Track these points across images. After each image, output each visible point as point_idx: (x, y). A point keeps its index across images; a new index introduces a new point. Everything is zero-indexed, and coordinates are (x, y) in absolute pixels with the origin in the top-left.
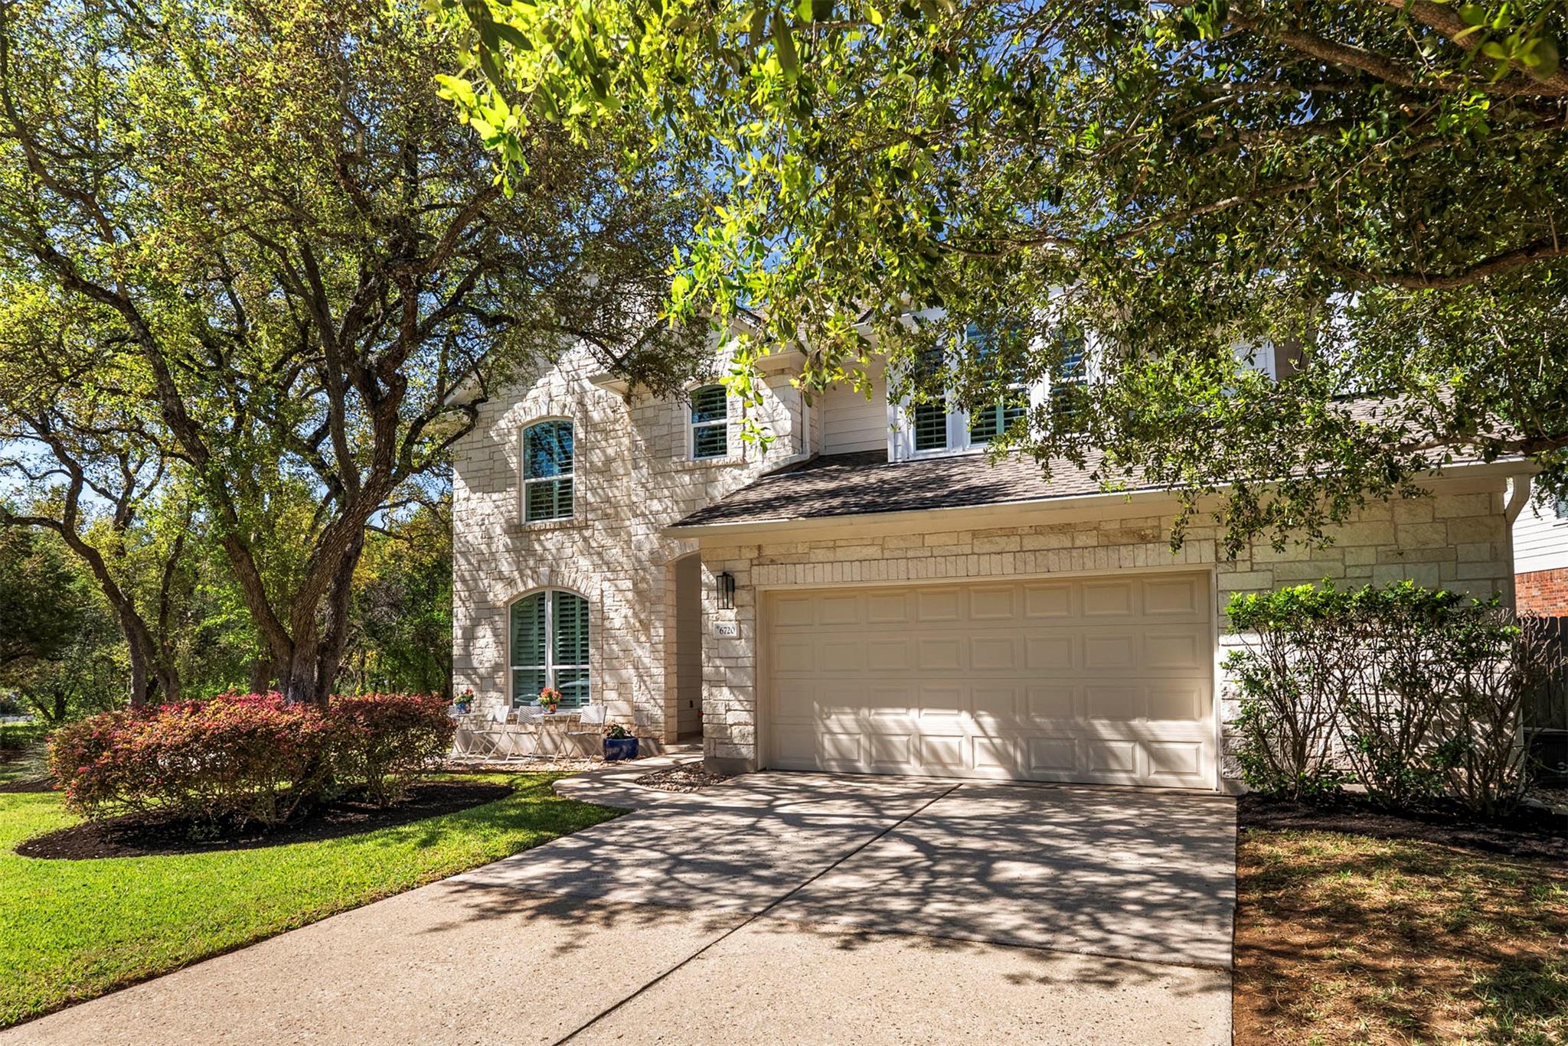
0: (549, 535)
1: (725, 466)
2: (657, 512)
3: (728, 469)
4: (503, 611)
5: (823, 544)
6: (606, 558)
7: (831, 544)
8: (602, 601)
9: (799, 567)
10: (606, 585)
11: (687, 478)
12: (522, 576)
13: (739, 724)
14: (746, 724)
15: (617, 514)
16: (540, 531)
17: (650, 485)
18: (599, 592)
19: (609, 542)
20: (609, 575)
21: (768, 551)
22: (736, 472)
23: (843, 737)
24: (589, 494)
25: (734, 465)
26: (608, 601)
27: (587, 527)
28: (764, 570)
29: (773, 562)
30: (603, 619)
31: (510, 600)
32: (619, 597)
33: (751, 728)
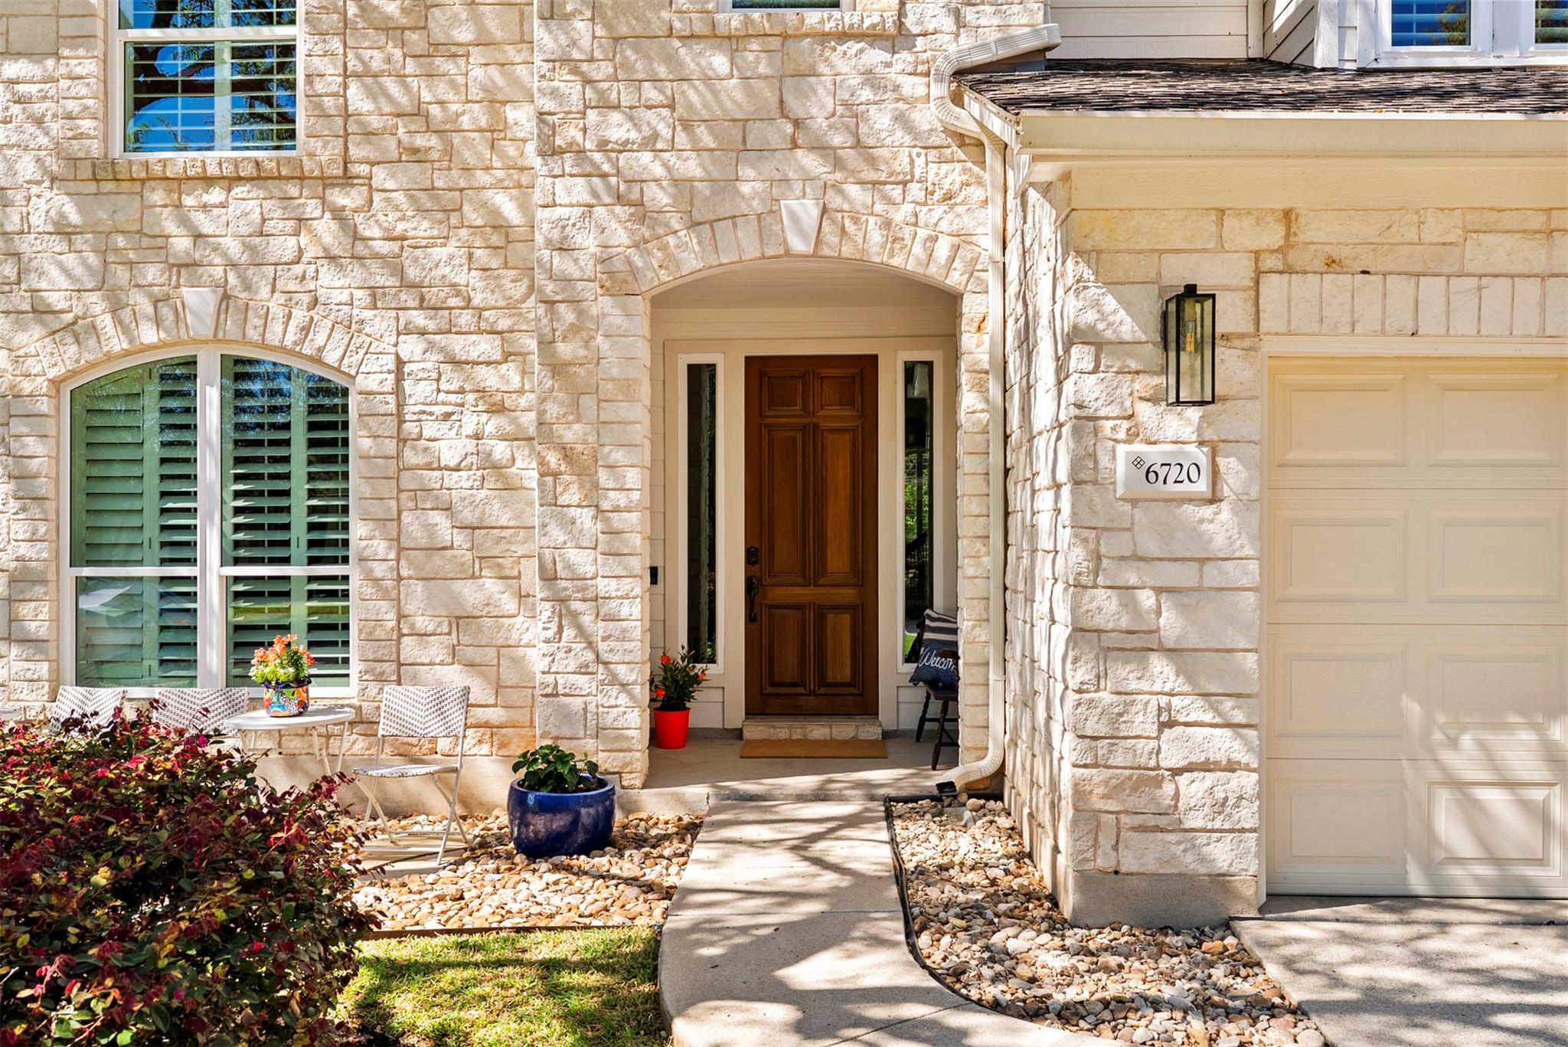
0: (216, 195)
1: (843, 36)
2: (624, 147)
3: (854, 47)
4: (44, 406)
5: (1510, 220)
6: (412, 273)
7: (1538, 221)
8: (398, 390)
9: (1432, 287)
10: (411, 347)
11: (720, 62)
12: (116, 308)
13: (1206, 767)
14: (1231, 767)
15: (449, 151)
16: (180, 182)
17: (601, 71)
18: (389, 362)
19: (422, 228)
20: (420, 319)
21: (1316, 231)
22: (875, 56)
23: (1493, 797)
24: (354, 90)
25: (873, 37)
26: (418, 391)
27: (347, 179)
28: (1307, 287)
29: (1332, 264)
30: (402, 440)
31: (73, 374)
32: (452, 379)
33: (1248, 781)
